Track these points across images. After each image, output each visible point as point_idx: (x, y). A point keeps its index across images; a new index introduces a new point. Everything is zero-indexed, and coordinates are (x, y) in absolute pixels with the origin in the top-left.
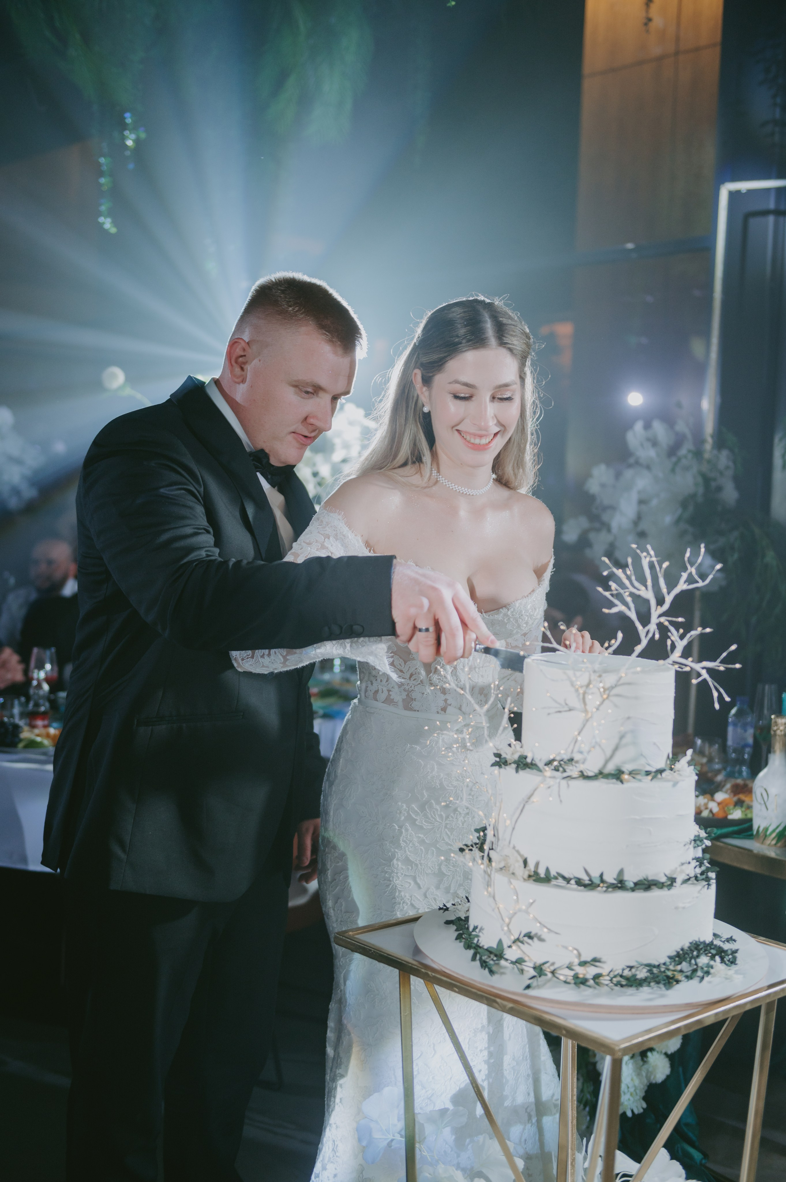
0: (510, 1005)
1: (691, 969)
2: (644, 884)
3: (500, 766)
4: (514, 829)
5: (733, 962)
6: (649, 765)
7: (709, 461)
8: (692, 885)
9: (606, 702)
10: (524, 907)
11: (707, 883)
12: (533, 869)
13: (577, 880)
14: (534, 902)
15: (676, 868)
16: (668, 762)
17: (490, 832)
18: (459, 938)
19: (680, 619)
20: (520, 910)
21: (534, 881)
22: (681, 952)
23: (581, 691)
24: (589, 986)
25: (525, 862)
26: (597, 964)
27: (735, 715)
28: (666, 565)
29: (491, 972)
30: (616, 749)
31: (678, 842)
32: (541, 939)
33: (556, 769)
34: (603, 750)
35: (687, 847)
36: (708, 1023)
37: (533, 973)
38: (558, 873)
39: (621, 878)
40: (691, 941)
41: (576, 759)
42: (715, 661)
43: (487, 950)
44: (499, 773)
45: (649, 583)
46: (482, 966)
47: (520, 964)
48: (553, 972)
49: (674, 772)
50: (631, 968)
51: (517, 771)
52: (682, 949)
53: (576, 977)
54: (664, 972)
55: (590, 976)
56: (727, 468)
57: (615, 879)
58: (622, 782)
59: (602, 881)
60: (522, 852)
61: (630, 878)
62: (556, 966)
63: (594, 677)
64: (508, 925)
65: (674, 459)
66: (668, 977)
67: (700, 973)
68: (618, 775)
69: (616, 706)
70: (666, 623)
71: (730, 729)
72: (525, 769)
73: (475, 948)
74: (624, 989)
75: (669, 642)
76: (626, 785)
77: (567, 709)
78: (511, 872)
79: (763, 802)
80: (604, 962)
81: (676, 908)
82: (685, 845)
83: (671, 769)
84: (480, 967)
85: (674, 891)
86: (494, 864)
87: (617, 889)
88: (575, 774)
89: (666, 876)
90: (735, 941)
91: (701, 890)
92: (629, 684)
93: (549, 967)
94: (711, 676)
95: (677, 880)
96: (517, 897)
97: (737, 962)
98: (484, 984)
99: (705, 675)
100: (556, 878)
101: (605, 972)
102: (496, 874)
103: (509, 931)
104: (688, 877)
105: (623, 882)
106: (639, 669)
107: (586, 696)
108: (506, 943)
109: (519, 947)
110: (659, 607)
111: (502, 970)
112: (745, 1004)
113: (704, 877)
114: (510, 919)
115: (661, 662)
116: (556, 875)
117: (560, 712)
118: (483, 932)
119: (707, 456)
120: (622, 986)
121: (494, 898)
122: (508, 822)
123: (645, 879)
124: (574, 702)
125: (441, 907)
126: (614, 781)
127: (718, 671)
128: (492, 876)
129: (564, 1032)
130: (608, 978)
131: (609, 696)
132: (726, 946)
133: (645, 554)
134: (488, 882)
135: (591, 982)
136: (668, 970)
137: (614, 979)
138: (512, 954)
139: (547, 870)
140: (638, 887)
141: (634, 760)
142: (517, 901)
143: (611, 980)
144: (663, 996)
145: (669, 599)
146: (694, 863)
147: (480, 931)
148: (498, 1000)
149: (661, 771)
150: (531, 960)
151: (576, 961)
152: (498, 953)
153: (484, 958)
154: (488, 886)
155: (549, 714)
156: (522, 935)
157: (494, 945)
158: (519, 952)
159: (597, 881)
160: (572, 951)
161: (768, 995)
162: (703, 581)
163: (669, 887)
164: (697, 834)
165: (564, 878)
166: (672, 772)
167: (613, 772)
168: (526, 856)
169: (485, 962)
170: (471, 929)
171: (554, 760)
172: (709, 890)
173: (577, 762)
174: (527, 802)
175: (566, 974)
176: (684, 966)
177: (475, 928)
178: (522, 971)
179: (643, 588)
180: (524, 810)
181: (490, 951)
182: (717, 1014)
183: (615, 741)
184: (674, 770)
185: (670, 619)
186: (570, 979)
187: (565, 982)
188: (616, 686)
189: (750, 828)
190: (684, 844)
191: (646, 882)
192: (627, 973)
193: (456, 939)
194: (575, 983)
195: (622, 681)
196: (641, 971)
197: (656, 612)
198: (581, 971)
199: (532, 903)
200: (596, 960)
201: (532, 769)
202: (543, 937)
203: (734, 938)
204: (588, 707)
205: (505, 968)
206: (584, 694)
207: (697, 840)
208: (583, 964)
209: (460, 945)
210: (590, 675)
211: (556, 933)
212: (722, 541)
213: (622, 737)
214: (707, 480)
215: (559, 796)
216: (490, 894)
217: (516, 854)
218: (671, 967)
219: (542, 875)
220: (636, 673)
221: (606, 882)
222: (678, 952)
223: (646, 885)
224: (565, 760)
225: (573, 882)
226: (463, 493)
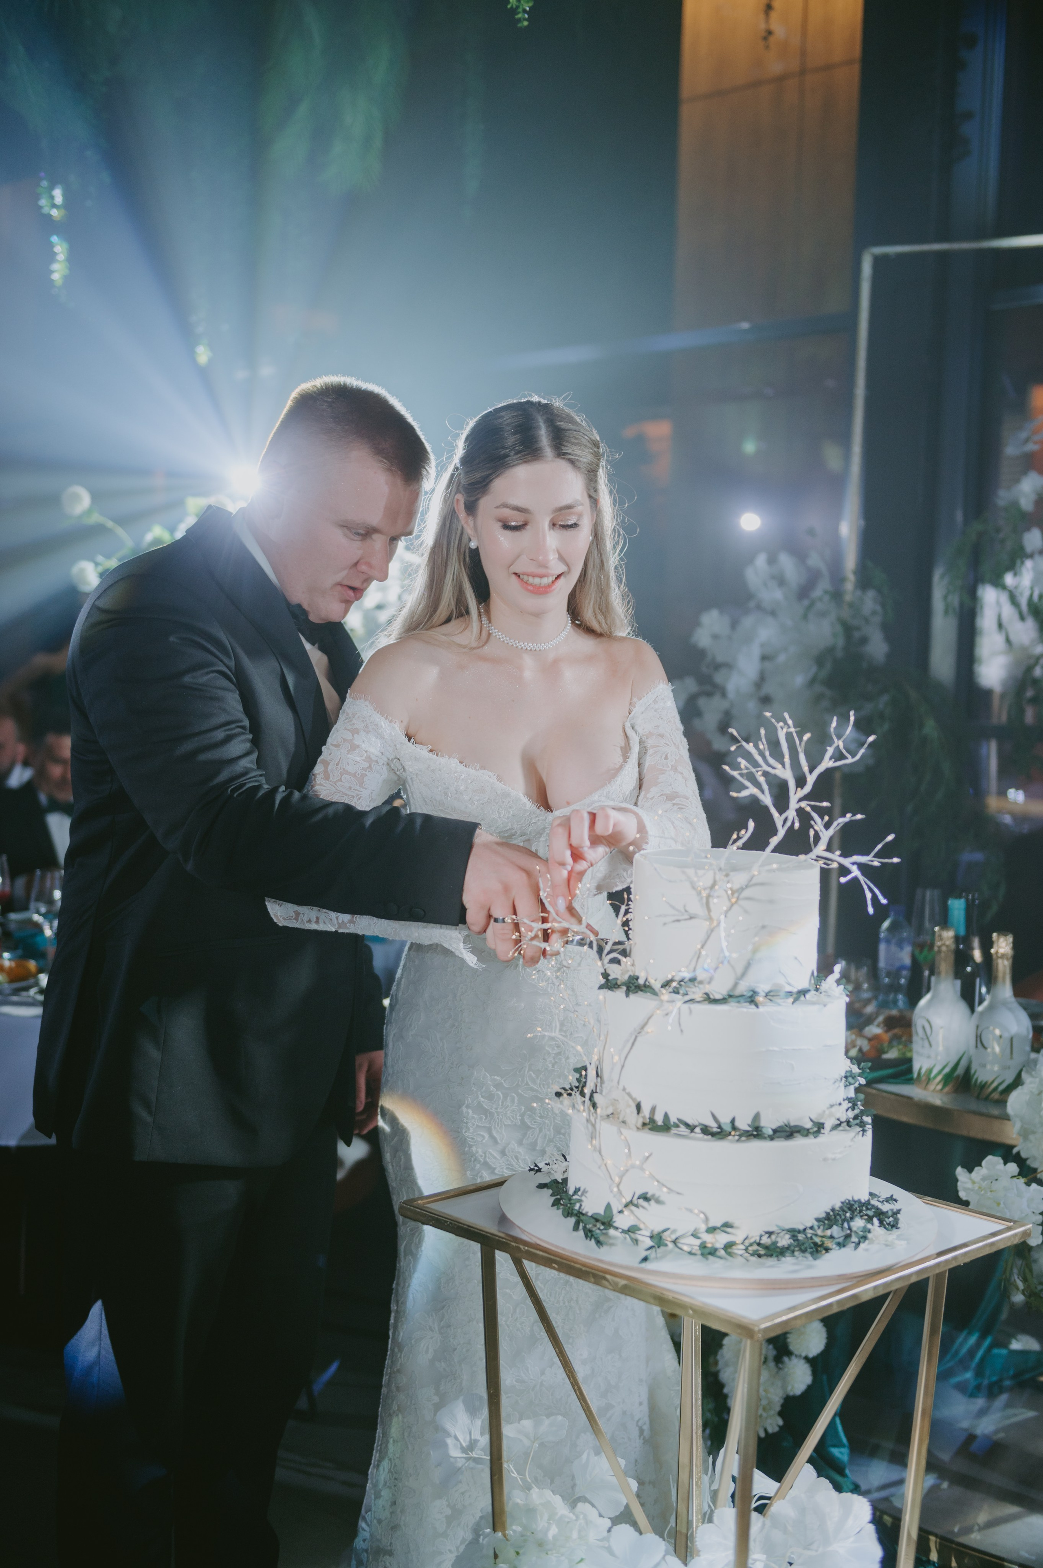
0: (623, 1282)
1: (844, 1234)
2: (785, 1131)
3: (608, 989)
4: (623, 1067)
5: (894, 1226)
6: (789, 984)
7: (851, 605)
8: (843, 1132)
9: (735, 907)
10: (638, 1163)
11: (861, 1129)
12: (648, 1116)
13: (704, 1127)
14: (650, 1155)
15: (824, 1112)
16: (813, 981)
17: (591, 1073)
18: (556, 1203)
19: (825, 804)
20: (633, 1166)
21: (650, 1129)
22: (831, 1213)
23: (704, 894)
24: (720, 1257)
25: (639, 1107)
26: (729, 1230)
27: (889, 929)
28: (807, 736)
29: (599, 1243)
30: (748, 965)
31: (825, 1079)
32: (658, 1201)
33: (676, 991)
34: (733, 967)
35: (837, 1084)
36: (865, 1298)
37: (649, 1243)
38: (678, 1120)
39: (756, 1124)
40: (843, 1200)
41: (699, 979)
42: (868, 854)
43: (592, 1217)
44: (607, 997)
45: (787, 760)
46: (586, 1236)
47: (634, 1232)
48: (675, 1242)
49: (820, 993)
50: (770, 1234)
51: (627, 995)
52: (833, 1210)
53: (703, 1246)
54: (811, 1238)
55: (720, 1245)
56: (874, 613)
57: (749, 1125)
58: (757, 1006)
59: (734, 1128)
60: (634, 1095)
61: (768, 1124)
62: (678, 1234)
63: (719, 876)
64: (618, 1186)
65: (806, 602)
66: (815, 1244)
67: (854, 1239)
68: (751, 998)
69: (746, 912)
70: (808, 809)
71: (882, 947)
72: (637, 992)
73: (576, 1215)
74: (762, 1260)
75: (812, 833)
76: (762, 1009)
77: (688, 917)
78: (621, 1119)
79: (925, 1037)
80: (737, 1228)
81: (825, 1160)
82: (834, 1083)
83: (817, 990)
84: (585, 1238)
85: (821, 1139)
86: (599, 1110)
87: (752, 1137)
88: (698, 996)
89: (811, 1120)
90: (896, 1201)
91: (855, 1137)
92: (762, 884)
93: (670, 1236)
94: (863, 874)
95: (826, 1126)
96: (629, 1150)
97: (899, 1226)
98: (589, 1258)
99: (856, 872)
100: (676, 1126)
101: (738, 1239)
102: (602, 1123)
103: (620, 1192)
104: (839, 1122)
105: (760, 1129)
106: (775, 866)
107: (711, 900)
108: (616, 1207)
109: (632, 1212)
110: (799, 789)
111: (611, 1241)
112: (910, 1275)
113: (858, 1121)
114: (621, 1177)
115: (802, 857)
116: (676, 1121)
117: (678, 921)
118: (587, 1195)
119: (848, 598)
120: (760, 1256)
121: (600, 1152)
122: (616, 1058)
123: (786, 1126)
124: (696, 908)
125: (532, 1167)
126: (747, 1004)
128: (597, 1126)
129: (691, 1312)
130: (743, 1247)
131: (738, 898)
132: (885, 1207)
133: (781, 724)
134: (592, 1133)
135: (722, 1253)
136: (816, 1235)
137: (750, 1248)
138: (623, 1221)
139: (666, 1116)
140: (778, 1134)
141: (770, 979)
142: (630, 1155)
143: (746, 1250)
144: (810, 1267)
145: (811, 779)
146: (846, 1105)
147: (582, 1194)
148: (608, 1277)
149: (803, 992)
150: (647, 1228)
151: (703, 1227)
152: (605, 1220)
153: (589, 1226)
154: (592, 1138)
155: (665, 924)
156: (636, 1197)
157: (601, 1211)
158: (632, 1217)
159: (728, 1128)
160: (697, 1215)
161: (938, 1264)
162: (853, 756)
163: (815, 1135)
164: (849, 1069)
165: (687, 1125)
166: (817, 993)
167: (745, 994)
168: (639, 1100)
169: (590, 1231)
170: (571, 1192)
171: (672, 981)
172: (865, 1137)
173: (701, 982)
174: (639, 1033)
175: (690, 1243)
176: (835, 1231)
177: (577, 1190)
178: (636, 1241)
179: (780, 766)
180: (636, 1044)
181: (596, 1219)
182: (875, 1287)
183: (747, 955)
184: (820, 991)
185: (812, 803)
186: (696, 1249)
187: (690, 1253)
188: (747, 887)
189: (910, 1070)
190: (833, 1081)
191: (788, 1129)
192: (765, 1240)
193: (553, 1205)
194: (702, 1254)
195: (754, 881)
196: (782, 1238)
197: (795, 796)
198: (709, 1239)
199: (648, 1158)
200: (727, 1225)
201: (646, 992)
202: (662, 1198)
203: (894, 1197)
204: (713, 914)
205: (615, 1238)
206: (709, 896)
207: (848, 1077)
208: (712, 1230)
209: (557, 1213)
210: (715, 873)
211: (678, 1193)
212: (868, 708)
213: (755, 951)
214: (848, 629)
215: (680, 1024)
216: (594, 1147)
217: (627, 1098)
218: (819, 1232)
219: (660, 1123)
220: (770, 871)
221: (739, 1130)
222: (828, 1214)
223: (788, 1132)
224: (685, 980)
225: (698, 1130)
226: (526, 649)
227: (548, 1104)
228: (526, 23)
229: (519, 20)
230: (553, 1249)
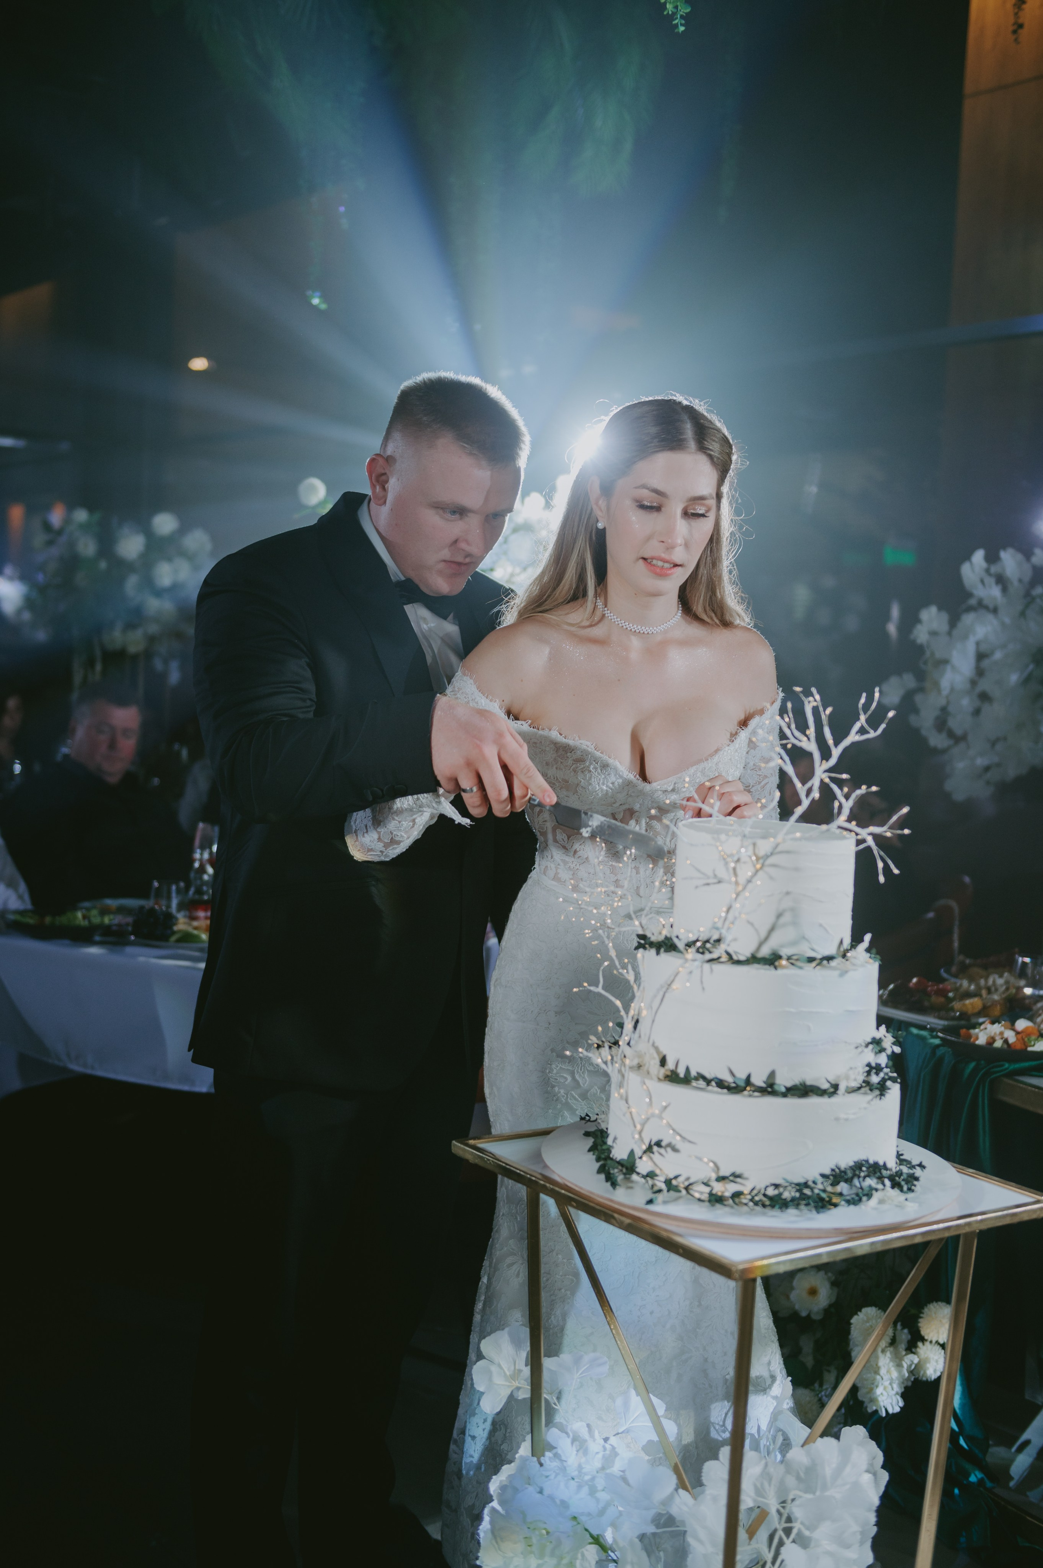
0: (627, 1221)
1: (852, 1192)
2: (799, 1090)
3: (645, 948)
4: (653, 1021)
5: (909, 1189)
6: (813, 950)
8: (862, 1096)
9: (760, 873)
11: (881, 1093)
12: (671, 1068)
13: (719, 1081)
14: (669, 1105)
15: (842, 1074)
16: (842, 949)
18: (592, 1149)
19: (845, 776)
20: (653, 1115)
21: (671, 1081)
22: (837, 1170)
23: (732, 860)
24: (727, 1205)
25: (663, 1062)
26: (738, 1180)
28: (829, 710)
29: (614, 1185)
30: (772, 929)
31: (846, 1042)
32: (675, 1150)
33: (700, 951)
34: (756, 930)
35: (860, 1049)
36: (860, 1252)
37: (663, 1187)
38: (698, 1073)
39: (770, 1081)
40: (854, 1160)
41: (721, 938)
42: (883, 826)
43: (617, 1162)
44: (643, 957)
45: (811, 732)
46: (606, 1178)
47: (652, 1178)
48: (687, 1189)
49: (846, 960)
50: (776, 1186)
51: (658, 954)
52: (841, 1168)
53: (712, 1194)
54: (817, 1193)
55: (728, 1194)
57: (764, 1082)
58: (776, 968)
59: (749, 1084)
60: (662, 1050)
61: (783, 1081)
62: (691, 1181)
64: (640, 1133)
66: (822, 1199)
68: (773, 960)
69: (771, 878)
72: (666, 952)
73: (605, 1160)
74: (768, 1211)
76: (780, 972)
77: (715, 881)
78: (646, 1071)
80: (746, 1179)
81: (837, 1119)
82: (857, 1048)
83: (843, 957)
84: (603, 1180)
85: (834, 1100)
87: (766, 1093)
88: (722, 957)
89: (829, 1082)
90: (926, 1166)
91: (872, 1100)
92: (788, 852)
93: (683, 1183)
94: (877, 845)
95: (842, 1088)
96: (650, 1099)
97: (913, 1189)
99: (870, 842)
100: (696, 1079)
101: (746, 1191)
102: (631, 1074)
103: (641, 1139)
104: (857, 1085)
105: (774, 1086)
106: (798, 835)
108: (638, 1153)
110: (824, 761)
112: (914, 1236)
114: (643, 1126)
115: (824, 827)
116: (696, 1075)
117: (708, 884)
120: (764, 1206)
121: (627, 1102)
122: (645, 1013)
123: (801, 1084)
124: (722, 873)
125: (584, 1117)
126: (767, 967)
127: (886, 837)
129: (681, 1251)
130: (749, 1197)
131: (763, 865)
133: (811, 699)
135: (731, 1201)
136: (821, 1190)
137: (755, 1198)
138: (644, 1166)
139: (688, 1070)
140: (792, 1092)
141: (794, 943)
142: (650, 1104)
143: (751, 1199)
144: (813, 1220)
145: (836, 752)
146: (869, 1069)
147: (616, 1142)
148: (616, 1215)
149: (829, 958)
150: (662, 1173)
151: (714, 1176)
152: (628, 1165)
153: (611, 1171)
155: (697, 887)
156: (653, 1143)
157: (626, 1156)
158: (650, 1163)
159: (742, 1084)
160: (707, 1164)
162: (875, 731)
163: (830, 1095)
165: (704, 1078)
166: (844, 960)
167: (767, 957)
168: (665, 1052)
169: (612, 1175)
170: (607, 1139)
171: (696, 940)
173: (723, 942)
174: (668, 988)
175: (700, 1191)
176: (843, 1187)
177: (613, 1140)
178: (652, 1186)
179: (805, 739)
180: (665, 1000)
181: (620, 1163)
182: (872, 1243)
183: (771, 919)
184: (847, 958)
185: (833, 775)
186: (705, 1197)
188: (772, 854)
190: (855, 1045)
191: (802, 1088)
192: (771, 1192)
193: (589, 1150)
194: (710, 1201)
195: (779, 849)
196: (788, 1190)
198: (718, 1188)
199: (666, 1107)
200: (736, 1176)
201: (674, 951)
202: (678, 1147)
203: (923, 1164)
204: (739, 879)
205: (636, 1182)
207: (880, 1044)
208: (721, 1179)
211: (690, 1142)
213: (779, 916)
215: (702, 982)
216: (621, 1097)
217: (654, 1051)
218: (825, 1188)
219: (682, 1075)
220: (796, 839)
221: (753, 1085)
222: (833, 1170)
223: (803, 1090)
224: (712, 941)
225: (713, 1083)
226: (635, 631)
227: (581, 1053)
228: (682, 29)
229: (676, 26)
230: (577, 1189)
